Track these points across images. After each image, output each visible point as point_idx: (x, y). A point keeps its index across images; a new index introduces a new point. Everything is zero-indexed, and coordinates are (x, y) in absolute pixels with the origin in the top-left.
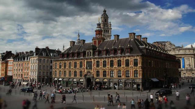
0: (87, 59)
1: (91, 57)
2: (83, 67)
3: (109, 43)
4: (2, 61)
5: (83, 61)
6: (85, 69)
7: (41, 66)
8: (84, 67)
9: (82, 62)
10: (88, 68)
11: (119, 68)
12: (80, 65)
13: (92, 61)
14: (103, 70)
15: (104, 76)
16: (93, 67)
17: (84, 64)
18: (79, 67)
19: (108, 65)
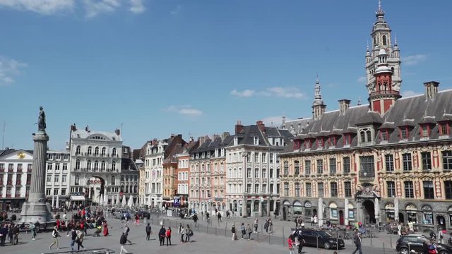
0: (360, 151)
1: (372, 144)
2: (352, 171)
3: (412, 105)
4: (165, 158)
5: (350, 156)
6: (357, 176)
7: (250, 169)
8: (355, 170)
9: (348, 158)
10: (365, 174)
11: (447, 174)
12: (344, 165)
13: (373, 156)
14: (404, 180)
15: (407, 196)
16: (376, 172)
17: (355, 164)
18: (342, 171)
19: (416, 165)
